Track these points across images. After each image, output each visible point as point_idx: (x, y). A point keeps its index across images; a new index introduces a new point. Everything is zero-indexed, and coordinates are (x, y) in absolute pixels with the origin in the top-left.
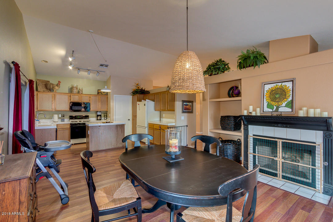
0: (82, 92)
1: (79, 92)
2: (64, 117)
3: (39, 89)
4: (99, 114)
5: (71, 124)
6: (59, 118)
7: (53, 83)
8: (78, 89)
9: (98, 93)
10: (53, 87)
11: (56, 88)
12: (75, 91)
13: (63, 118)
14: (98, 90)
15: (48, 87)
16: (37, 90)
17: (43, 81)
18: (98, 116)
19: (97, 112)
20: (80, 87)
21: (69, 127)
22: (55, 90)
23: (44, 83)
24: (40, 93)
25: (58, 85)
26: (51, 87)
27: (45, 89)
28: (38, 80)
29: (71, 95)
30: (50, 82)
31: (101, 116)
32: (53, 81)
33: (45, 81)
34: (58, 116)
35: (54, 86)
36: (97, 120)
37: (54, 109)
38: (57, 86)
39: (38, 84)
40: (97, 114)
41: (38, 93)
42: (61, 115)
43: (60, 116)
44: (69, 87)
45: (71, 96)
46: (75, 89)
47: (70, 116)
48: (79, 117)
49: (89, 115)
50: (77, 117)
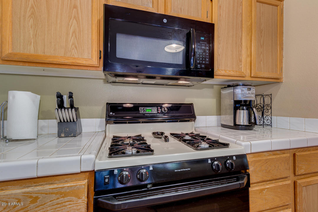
36: (237, 126)
47: (107, 103)
48: (154, 111)
49: (192, 104)
50: (141, 110)
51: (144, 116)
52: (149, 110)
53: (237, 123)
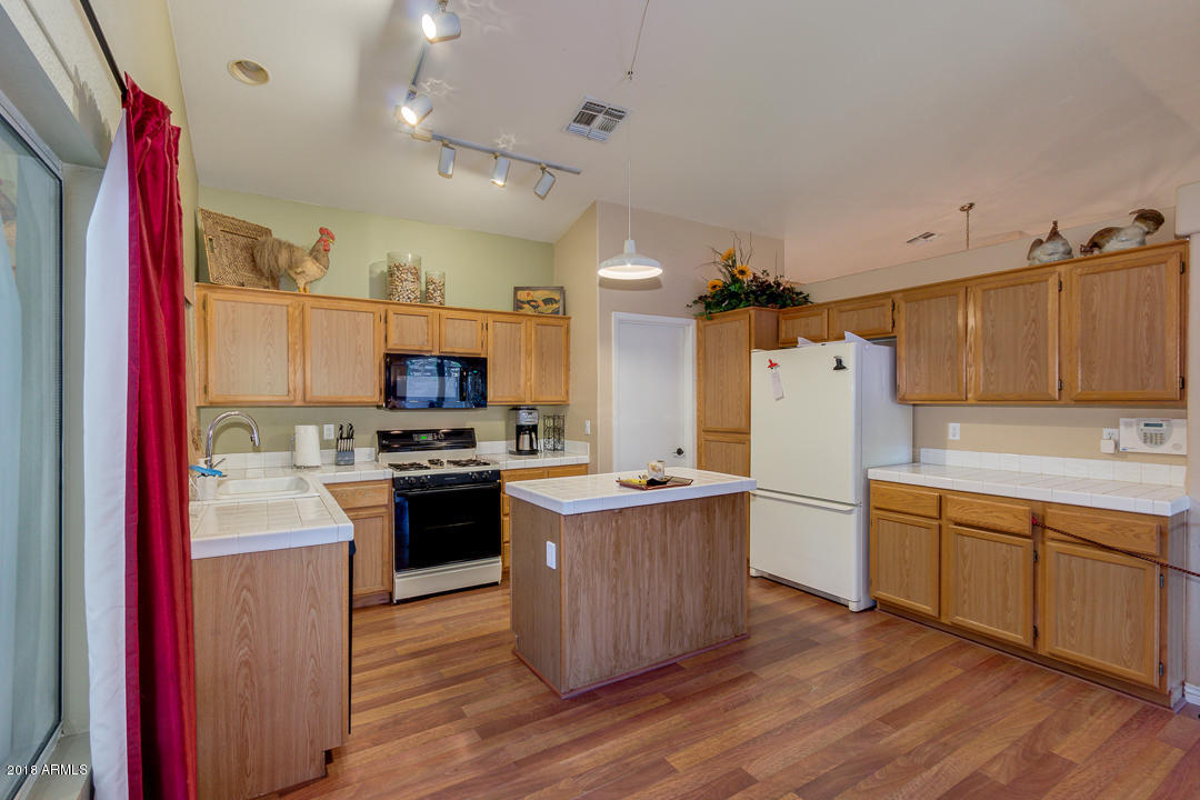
0: (442, 296)
1: (426, 296)
2: (350, 437)
3: (213, 271)
4: (525, 418)
5: (394, 481)
6: (324, 444)
7: (292, 241)
8: (423, 280)
9: (518, 304)
10: (292, 265)
11: (311, 267)
12: (408, 288)
13: (344, 444)
14: (517, 289)
15: (264, 260)
16: (200, 274)
17: (234, 228)
18: (520, 430)
19: (516, 408)
20: (431, 269)
21: (384, 497)
22: (301, 283)
23: (242, 241)
24: (218, 295)
25: (320, 251)
26: (283, 258)
27: (247, 275)
28: (207, 215)
29: (391, 314)
30: (275, 235)
31: (534, 429)
32: (293, 231)
33: (249, 226)
34: (321, 434)
35: (297, 254)
36: (519, 452)
37: (299, 396)
38: (316, 258)
39: (206, 241)
40: (517, 418)
41: (213, 296)
42: (332, 426)
43: (330, 432)
44: (371, 272)
45: (391, 317)
46: (410, 277)
47: (378, 432)
48: (429, 438)
49: (472, 429)
50: (416, 438)
51: (418, 444)
52: (423, 437)
53: (521, 448)
